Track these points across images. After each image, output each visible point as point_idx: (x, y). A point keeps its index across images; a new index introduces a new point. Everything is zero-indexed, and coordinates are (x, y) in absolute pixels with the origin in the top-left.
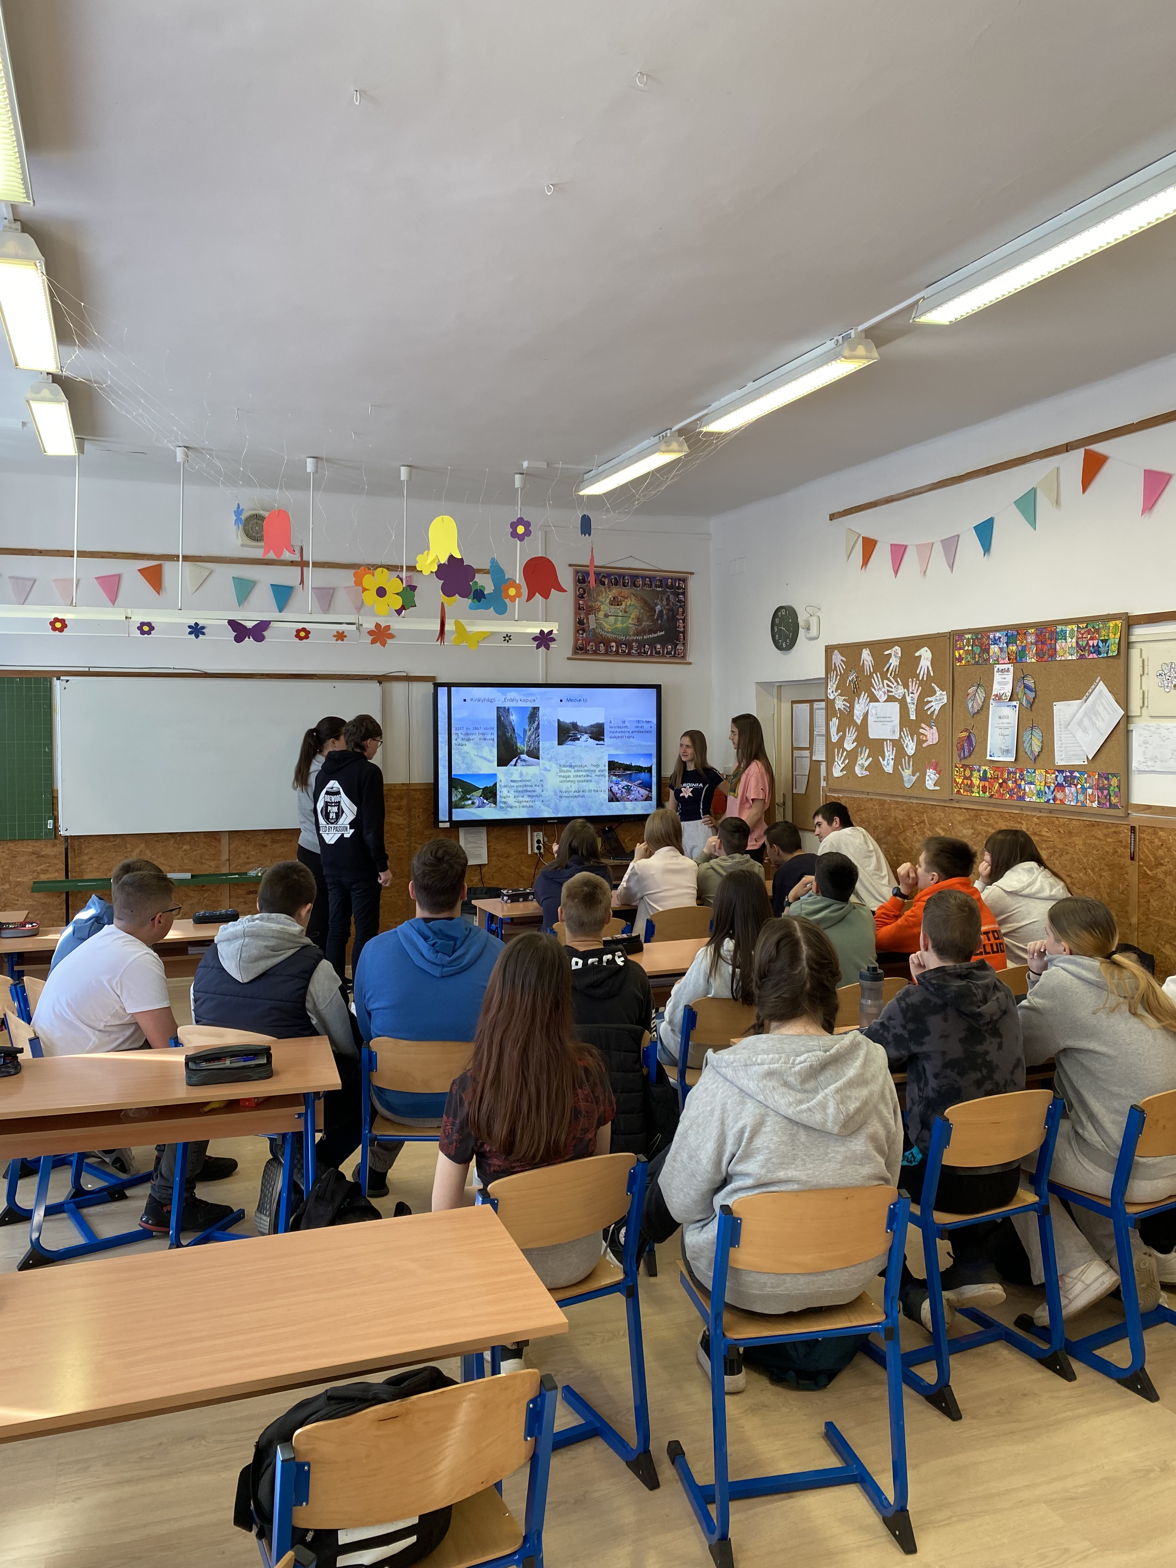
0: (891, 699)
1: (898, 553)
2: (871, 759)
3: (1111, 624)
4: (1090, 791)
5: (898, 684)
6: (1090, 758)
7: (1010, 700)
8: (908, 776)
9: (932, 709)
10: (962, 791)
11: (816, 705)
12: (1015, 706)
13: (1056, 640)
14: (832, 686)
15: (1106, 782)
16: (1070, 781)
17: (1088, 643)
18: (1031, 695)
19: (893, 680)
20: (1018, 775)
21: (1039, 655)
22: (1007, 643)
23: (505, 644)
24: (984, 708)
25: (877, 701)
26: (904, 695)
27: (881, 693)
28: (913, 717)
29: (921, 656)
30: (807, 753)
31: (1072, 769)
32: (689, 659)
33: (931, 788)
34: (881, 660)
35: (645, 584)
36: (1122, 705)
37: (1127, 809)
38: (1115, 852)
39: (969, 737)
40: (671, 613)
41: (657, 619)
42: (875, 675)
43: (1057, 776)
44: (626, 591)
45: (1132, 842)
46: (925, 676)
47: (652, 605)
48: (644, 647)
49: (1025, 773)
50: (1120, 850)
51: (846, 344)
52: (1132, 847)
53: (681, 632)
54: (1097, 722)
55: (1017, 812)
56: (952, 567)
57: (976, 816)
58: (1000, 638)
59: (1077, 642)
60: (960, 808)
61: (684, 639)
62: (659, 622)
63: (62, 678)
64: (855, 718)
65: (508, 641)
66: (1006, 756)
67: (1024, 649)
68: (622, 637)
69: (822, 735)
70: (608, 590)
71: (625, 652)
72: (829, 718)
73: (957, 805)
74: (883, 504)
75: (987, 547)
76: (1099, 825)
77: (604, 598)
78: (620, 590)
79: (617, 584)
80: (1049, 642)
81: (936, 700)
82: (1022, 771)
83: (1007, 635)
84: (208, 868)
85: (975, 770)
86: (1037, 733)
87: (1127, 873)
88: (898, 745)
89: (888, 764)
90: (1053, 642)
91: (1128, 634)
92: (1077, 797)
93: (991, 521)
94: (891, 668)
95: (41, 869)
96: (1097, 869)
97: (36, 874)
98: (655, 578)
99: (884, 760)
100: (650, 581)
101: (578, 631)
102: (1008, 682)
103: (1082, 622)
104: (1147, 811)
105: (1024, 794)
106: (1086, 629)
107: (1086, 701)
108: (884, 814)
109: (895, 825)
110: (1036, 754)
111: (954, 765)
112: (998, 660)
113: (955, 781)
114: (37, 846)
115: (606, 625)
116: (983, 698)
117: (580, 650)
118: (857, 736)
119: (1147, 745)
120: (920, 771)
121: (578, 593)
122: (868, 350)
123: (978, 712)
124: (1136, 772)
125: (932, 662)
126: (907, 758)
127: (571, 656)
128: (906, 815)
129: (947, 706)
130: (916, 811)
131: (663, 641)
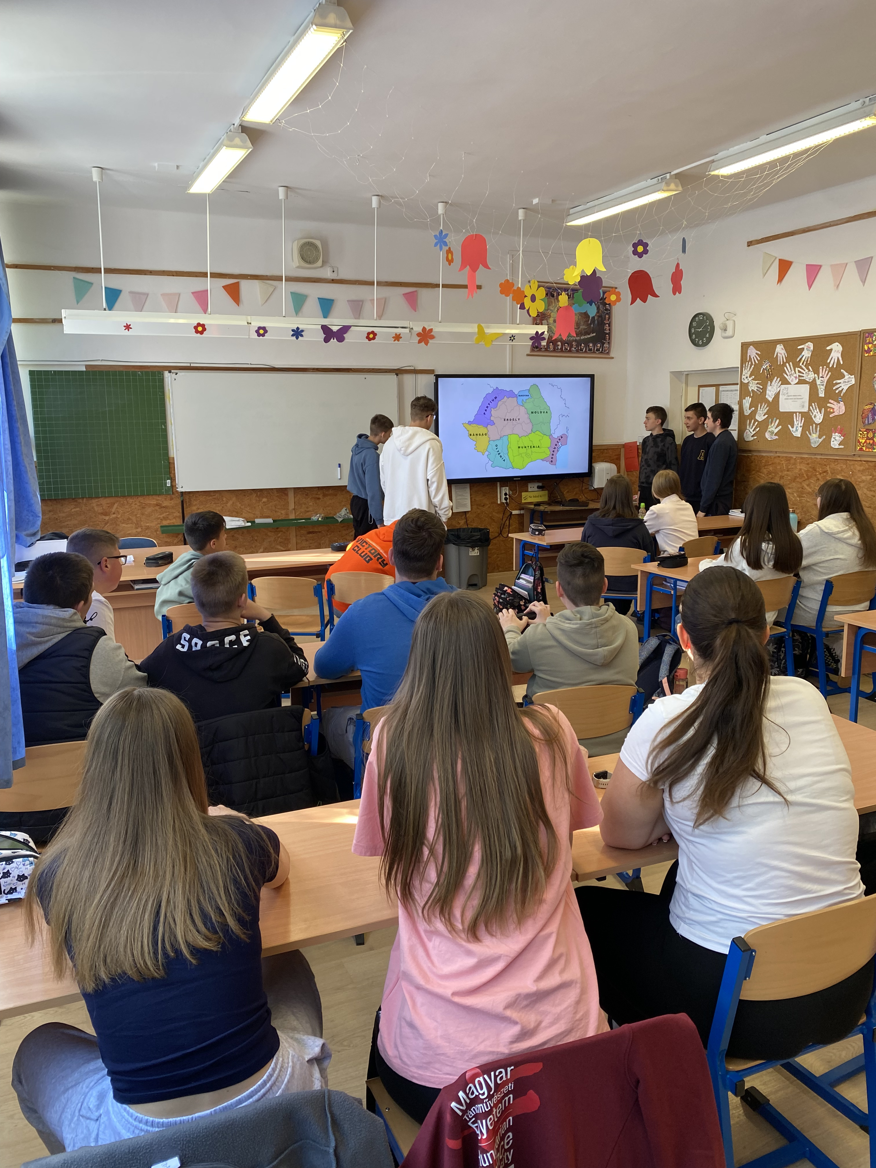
0: (801, 382)
1: (813, 271)
2: (780, 427)
5: (809, 371)
8: (815, 439)
9: (840, 389)
10: (864, 448)
11: (721, 388)
14: (747, 372)
19: (804, 367)
23: (511, 343)
25: (788, 383)
26: (814, 380)
27: (792, 377)
28: (822, 395)
29: (831, 350)
32: (612, 355)
33: (837, 447)
34: (794, 353)
39: (873, 409)
40: (601, 319)
41: (591, 324)
42: (787, 364)
46: (835, 364)
48: (581, 345)
53: (607, 334)
56: (864, 281)
57: (875, 466)
60: (861, 461)
61: (609, 339)
62: (593, 326)
63: (172, 371)
64: (767, 396)
65: (513, 341)
68: (565, 338)
70: (556, 301)
71: (567, 350)
72: (743, 398)
73: (859, 459)
74: (802, 233)
77: (554, 307)
81: (845, 382)
84: (281, 515)
88: (806, 416)
89: (797, 430)
94: (803, 359)
95: (163, 517)
97: (159, 520)
99: (793, 427)
108: (789, 467)
109: (799, 474)
111: (858, 430)
113: (859, 442)
114: (160, 499)
118: (768, 410)
120: (826, 433)
125: (841, 354)
126: (814, 425)
127: (529, 353)
128: (810, 467)
129: (855, 386)
130: (820, 464)
131: (594, 340)
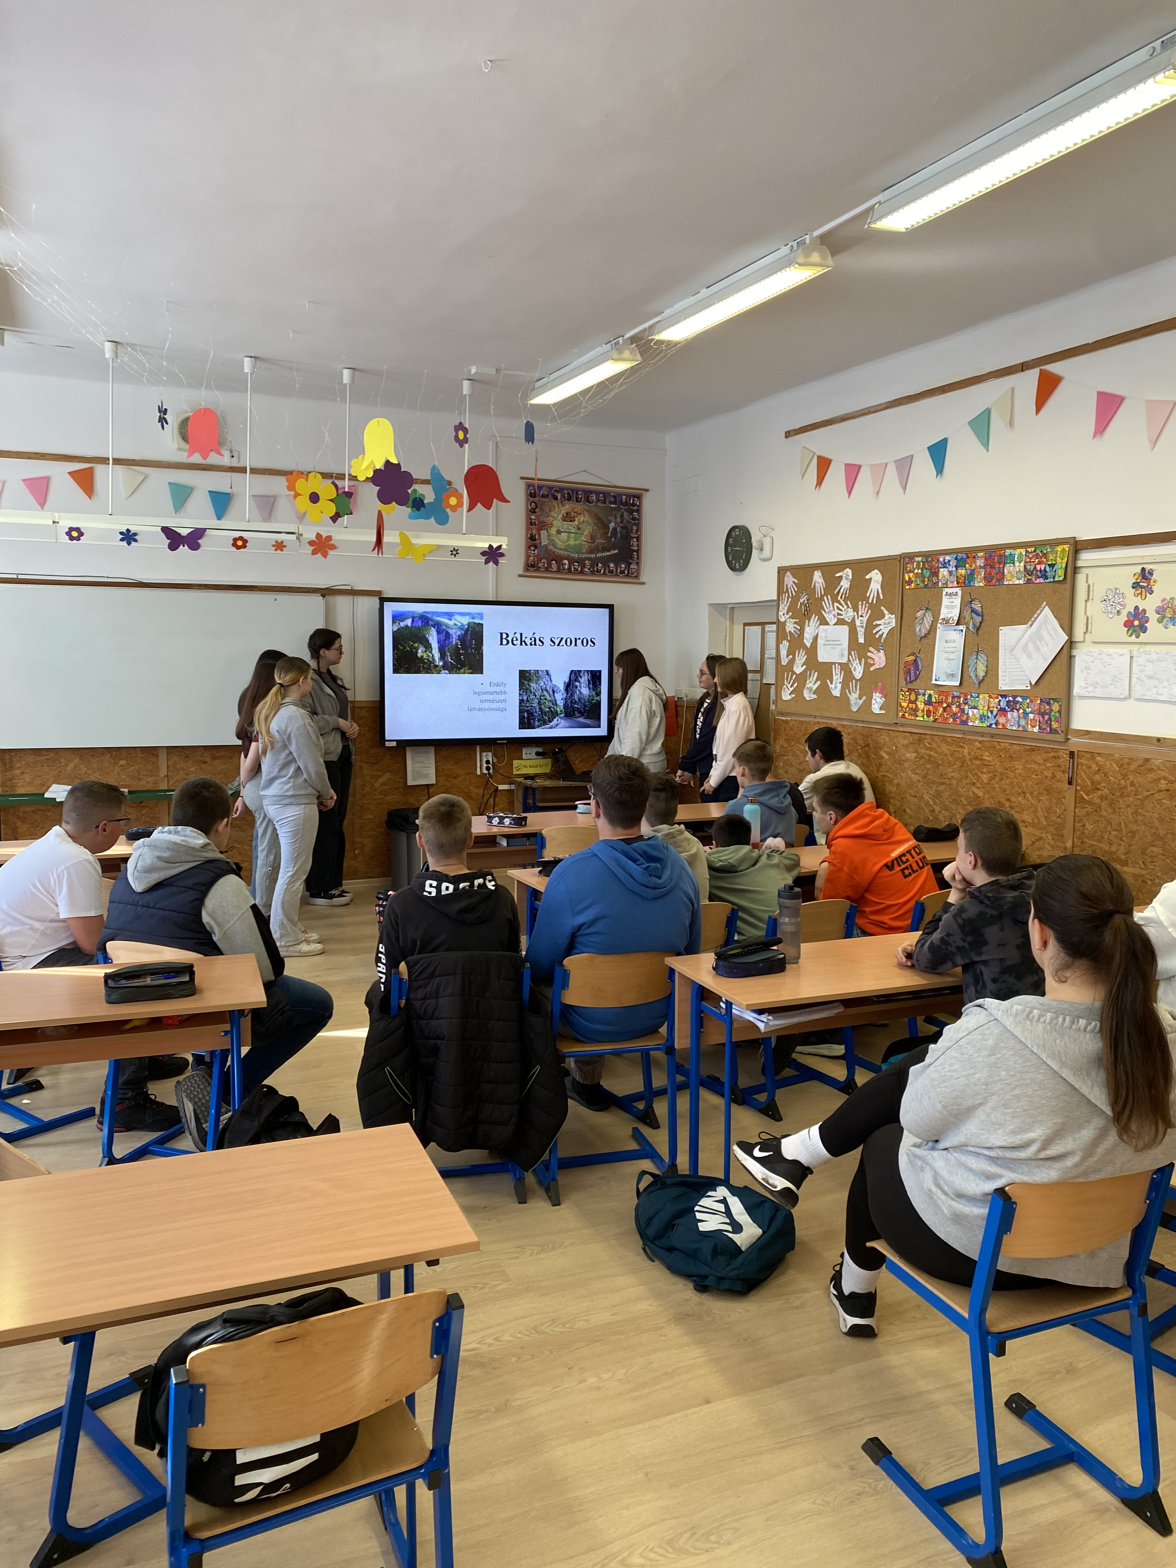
0: (840, 622)
1: (852, 472)
2: (819, 683)
3: (1059, 549)
4: (1031, 716)
5: (848, 607)
6: (1033, 683)
7: (957, 624)
8: (855, 700)
9: (880, 633)
10: (907, 715)
11: (768, 628)
12: (962, 631)
13: (1005, 563)
14: (784, 608)
15: (1047, 707)
16: (1013, 705)
17: (1035, 568)
18: (978, 619)
19: (843, 603)
20: (962, 699)
21: (988, 579)
22: (956, 567)
23: (453, 558)
24: (932, 632)
25: (827, 624)
26: (854, 618)
27: (831, 616)
28: (861, 640)
29: (871, 579)
30: (758, 676)
31: (1015, 694)
32: (643, 578)
33: (877, 711)
34: (832, 583)
35: (599, 500)
36: (1067, 630)
37: (1067, 734)
38: (1054, 776)
39: (915, 661)
40: (624, 531)
41: (611, 537)
42: (825, 598)
43: (1000, 701)
44: (579, 507)
45: (1071, 767)
46: (875, 599)
47: (606, 522)
48: (597, 565)
49: (969, 697)
50: (1059, 775)
51: (800, 250)
52: (1071, 772)
53: (635, 551)
54: (1041, 647)
55: (960, 736)
56: (905, 488)
57: (920, 740)
58: (949, 561)
59: (1025, 566)
60: (904, 732)
61: (638, 558)
62: (613, 539)
64: (805, 641)
65: (455, 556)
66: (951, 681)
67: (973, 572)
68: (574, 555)
69: (773, 658)
70: (560, 505)
71: (577, 570)
72: (780, 641)
73: (901, 729)
74: (839, 422)
75: (940, 469)
76: (1039, 750)
77: (557, 513)
78: (573, 506)
79: (570, 498)
80: (997, 565)
81: (885, 624)
82: (966, 695)
83: (956, 559)
85: (920, 695)
86: (982, 658)
87: (1064, 798)
88: (845, 668)
89: (836, 687)
90: (1001, 566)
91: (1075, 559)
92: (1018, 722)
93: (944, 442)
94: (842, 591)
96: (1035, 794)
98: (609, 493)
100: (604, 497)
101: (529, 547)
102: (955, 606)
103: (1030, 546)
104: (1086, 737)
105: (968, 718)
106: (1035, 554)
107: (1031, 625)
110: (981, 678)
111: (900, 689)
112: (946, 584)
113: (901, 704)
115: (558, 542)
116: (930, 622)
117: (532, 567)
118: (806, 659)
119: (1089, 671)
120: (866, 693)
121: (530, 507)
122: (823, 257)
123: (925, 636)
124: (1077, 698)
125: (881, 586)
126: (854, 681)
127: (521, 573)
128: (852, 738)
129: (895, 630)
130: (862, 735)
131: (617, 560)
